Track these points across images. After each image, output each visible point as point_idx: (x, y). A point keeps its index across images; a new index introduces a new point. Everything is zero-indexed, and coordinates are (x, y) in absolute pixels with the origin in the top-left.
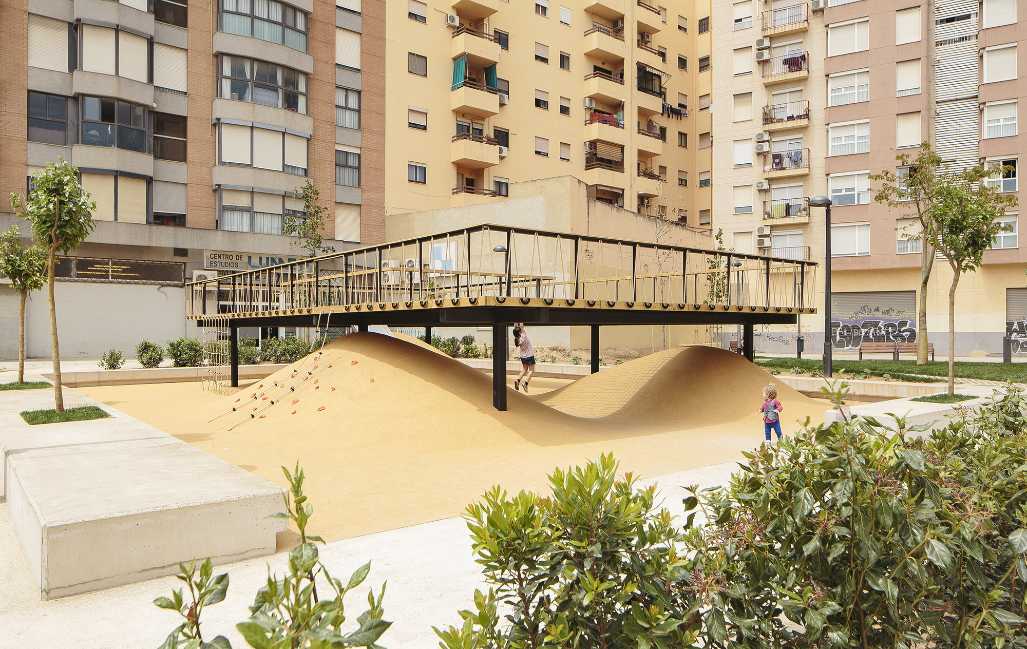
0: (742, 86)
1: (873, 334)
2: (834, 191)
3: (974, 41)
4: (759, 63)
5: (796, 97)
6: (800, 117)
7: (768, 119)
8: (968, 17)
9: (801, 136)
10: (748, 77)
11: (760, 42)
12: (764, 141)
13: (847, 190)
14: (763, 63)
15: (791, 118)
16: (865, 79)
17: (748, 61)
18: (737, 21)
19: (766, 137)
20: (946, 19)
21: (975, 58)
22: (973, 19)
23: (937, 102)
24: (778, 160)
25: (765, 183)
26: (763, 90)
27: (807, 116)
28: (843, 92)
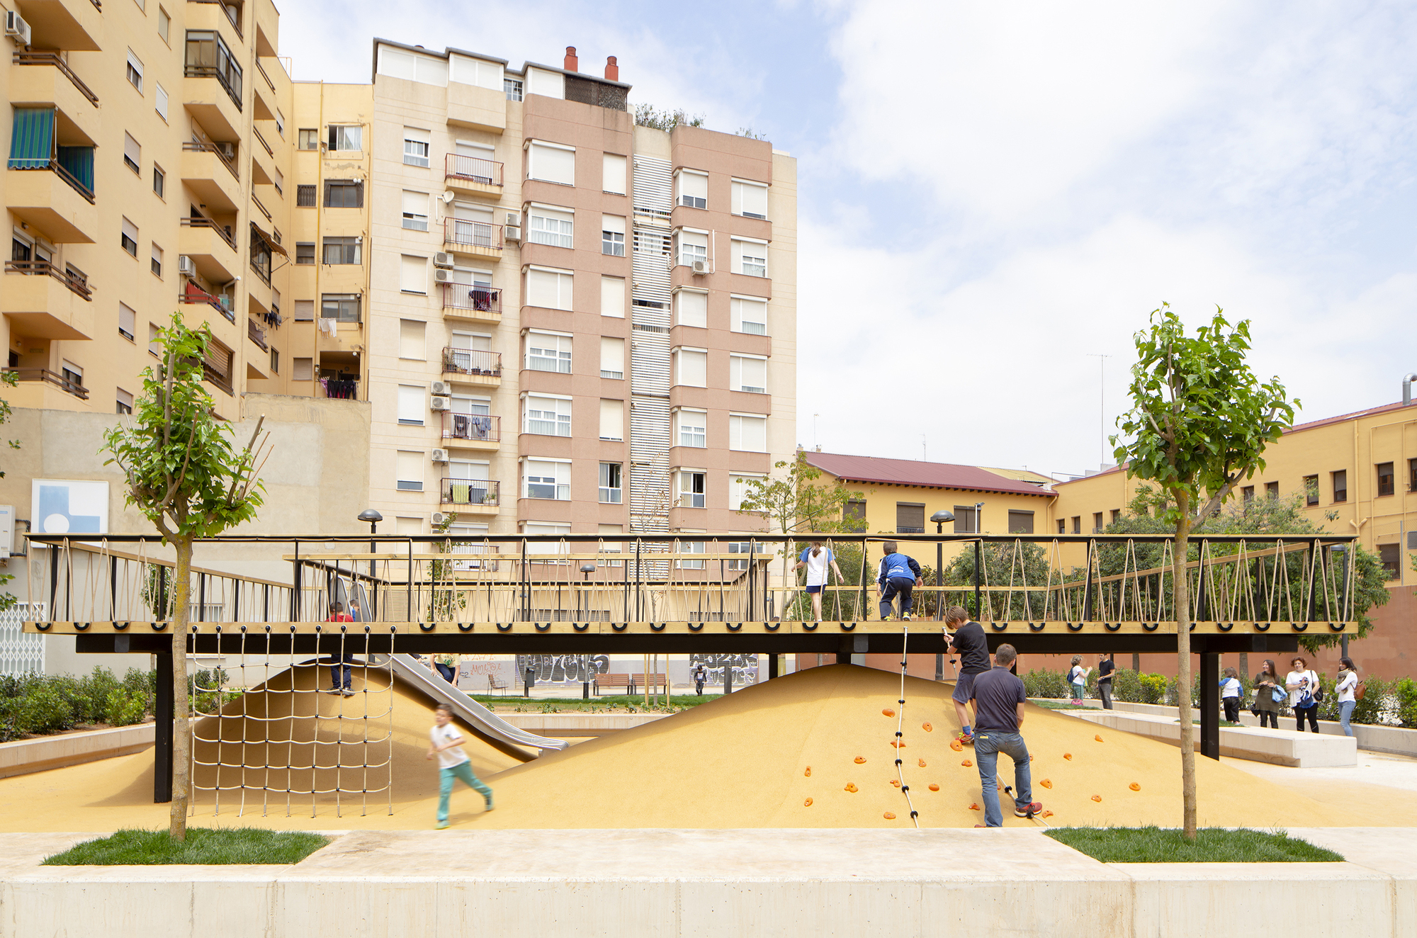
0: (414, 309)
1: (565, 664)
2: (531, 479)
3: (665, 334)
4: (438, 284)
5: (482, 345)
6: (487, 373)
7: (449, 367)
8: (659, 305)
9: (488, 398)
10: (420, 299)
11: (442, 257)
12: (444, 395)
13: (546, 480)
14: (444, 286)
15: (476, 372)
16: (567, 347)
17: (422, 277)
18: (406, 215)
19: (447, 390)
20: (639, 301)
21: (664, 354)
22: (665, 310)
23: (633, 394)
24: (461, 425)
25: (445, 452)
26: (442, 325)
27: (497, 374)
28: (543, 355)
